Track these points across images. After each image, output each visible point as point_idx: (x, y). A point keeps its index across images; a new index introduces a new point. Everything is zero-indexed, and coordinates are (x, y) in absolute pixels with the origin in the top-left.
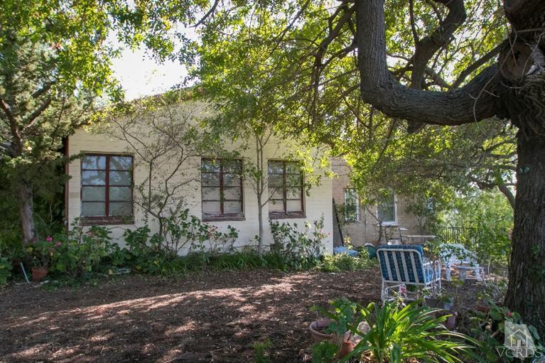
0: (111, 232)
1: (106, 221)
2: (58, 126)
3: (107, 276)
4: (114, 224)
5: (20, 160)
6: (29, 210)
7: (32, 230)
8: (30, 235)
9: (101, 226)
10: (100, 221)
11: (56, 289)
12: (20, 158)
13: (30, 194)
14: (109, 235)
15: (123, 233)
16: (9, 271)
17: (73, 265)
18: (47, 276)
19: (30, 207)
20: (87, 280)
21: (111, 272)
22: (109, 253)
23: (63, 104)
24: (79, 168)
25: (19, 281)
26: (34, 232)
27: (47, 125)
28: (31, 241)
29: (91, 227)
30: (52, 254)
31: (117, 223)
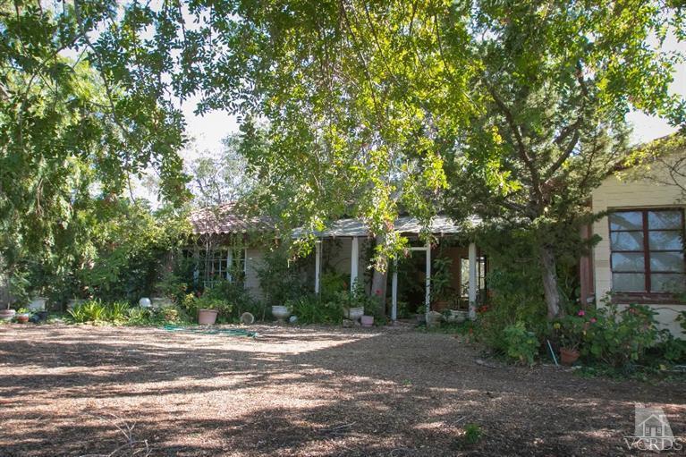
0: (657, 314)
1: (649, 299)
2: (588, 173)
3: (658, 371)
4: (660, 303)
5: (543, 219)
6: (552, 279)
7: (558, 304)
8: (555, 309)
9: (644, 305)
10: (640, 298)
11: (593, 377)
12: (543, 217)
13: (552, 261)
14: (655, 317)
15: (675, 315)
16: (537, 347)
17: (613, 350)
18: (577, 361)
19: (553, 276)
20: (632, 373)
21: (663, 368)
22: (657, 341)
23: (594, 144)
24: (607, 229)
25: (546, 362)
26: (559, 306)
27: (573, 175)
28: (557, 316)
29: (628, 306)
30: (585, 333)
31: (665, 303)
